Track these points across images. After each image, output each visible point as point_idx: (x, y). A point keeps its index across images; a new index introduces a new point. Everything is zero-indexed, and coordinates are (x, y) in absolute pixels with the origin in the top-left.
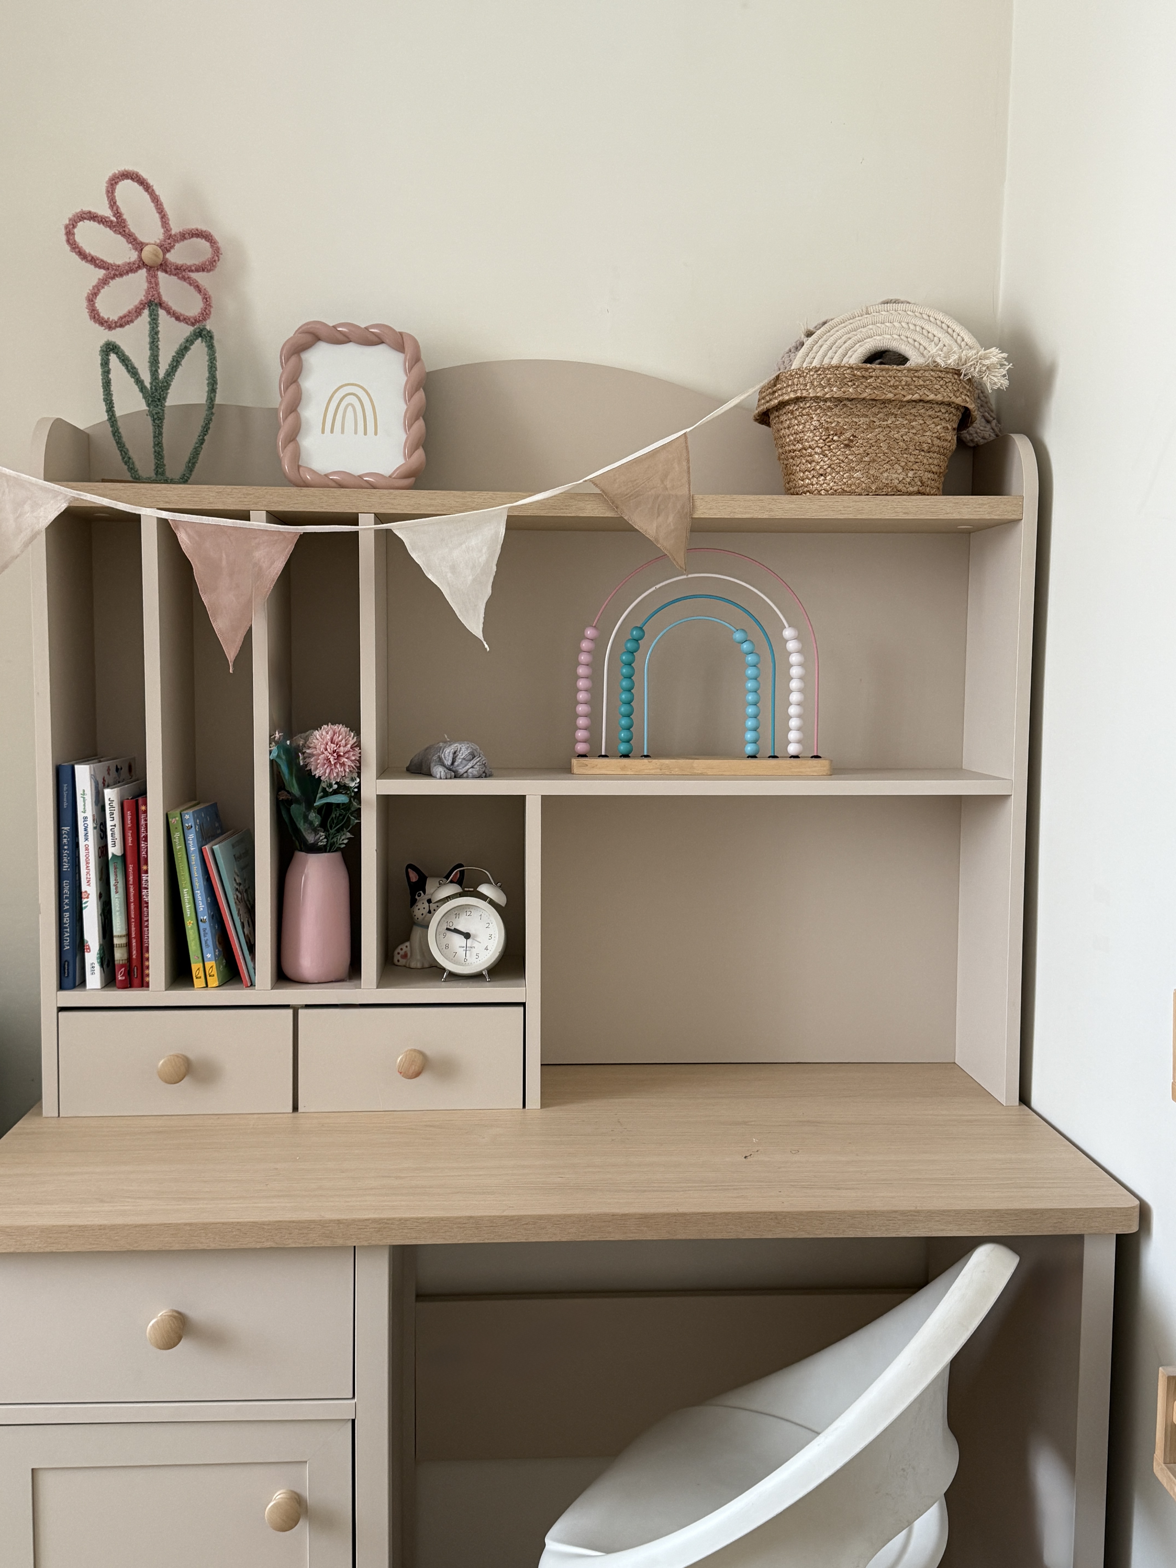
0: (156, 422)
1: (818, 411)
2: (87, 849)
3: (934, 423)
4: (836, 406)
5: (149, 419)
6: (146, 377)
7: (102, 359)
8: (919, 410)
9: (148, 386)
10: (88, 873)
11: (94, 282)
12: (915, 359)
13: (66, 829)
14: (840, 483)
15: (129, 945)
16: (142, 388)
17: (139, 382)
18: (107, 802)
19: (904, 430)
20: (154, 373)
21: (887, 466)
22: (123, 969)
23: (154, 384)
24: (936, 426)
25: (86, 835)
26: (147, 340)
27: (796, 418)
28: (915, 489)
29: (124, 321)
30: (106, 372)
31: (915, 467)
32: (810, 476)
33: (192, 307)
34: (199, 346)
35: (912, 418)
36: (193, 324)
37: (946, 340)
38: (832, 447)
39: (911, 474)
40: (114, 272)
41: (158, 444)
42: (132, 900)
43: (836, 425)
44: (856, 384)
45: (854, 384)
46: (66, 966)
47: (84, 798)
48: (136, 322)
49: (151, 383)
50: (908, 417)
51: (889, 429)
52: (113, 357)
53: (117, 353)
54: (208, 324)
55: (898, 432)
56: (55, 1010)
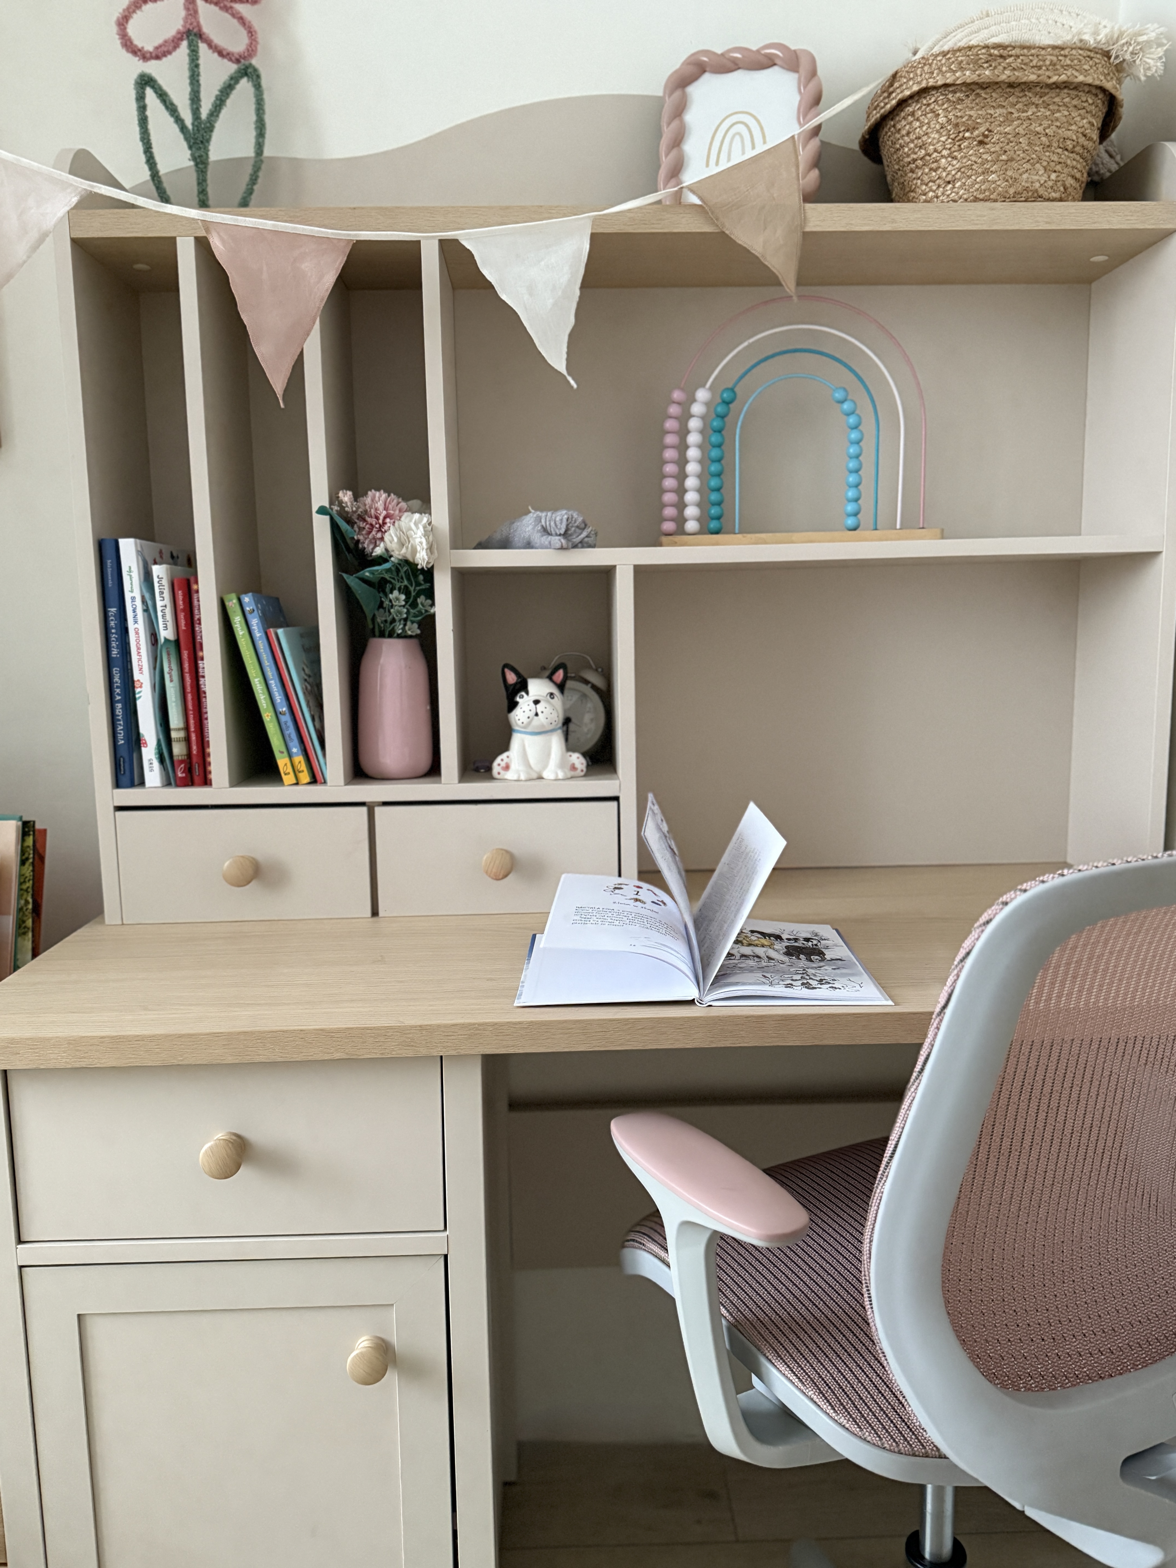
0: (200, 166)
1: (945, 106)
2: (137, 633)
3: (1080, 115)
4: (968, 96)
6: (188, 121)
7: (137, 93)
8: (1063, 99)
9: (190, 127)
10: (140, 660)
11: (125, 5)
13: (113, 610)
14: (971, 190)
15: (188, 739)
16: (183, 128)
17: (179, 120)
18: (156, 580)
19: (1047, 122)
20: (196, 112)
21: (1027, 166)
22: (182, 766)
23: (196, 123)
24: (1083, 119)
25: (135, 616)
26: (187, 74)
27: (918, 120)
28: (1055, 194)
29: (159, 54)
30: (142, 109)
31: (1058, 168)
32: (934, 188)
33: (238, 44)
34: (244, 85)
35: (1056, 108)
36: (238, 61)
38: (962, 146)
39: (1053, 176)
42: (189, 689)
43: (967, 120)
44: (993, 65)
45: (991, 66)
46: (122, 763)
47: (131, 576)
48: (174, 54)
49: (193, 124)
50: (1051, 107)
51: (1028, 121)
52: (149, 92)
53: (153, 87)
54: (254, 62)
55: (1041, 125)
56: (112, 809)
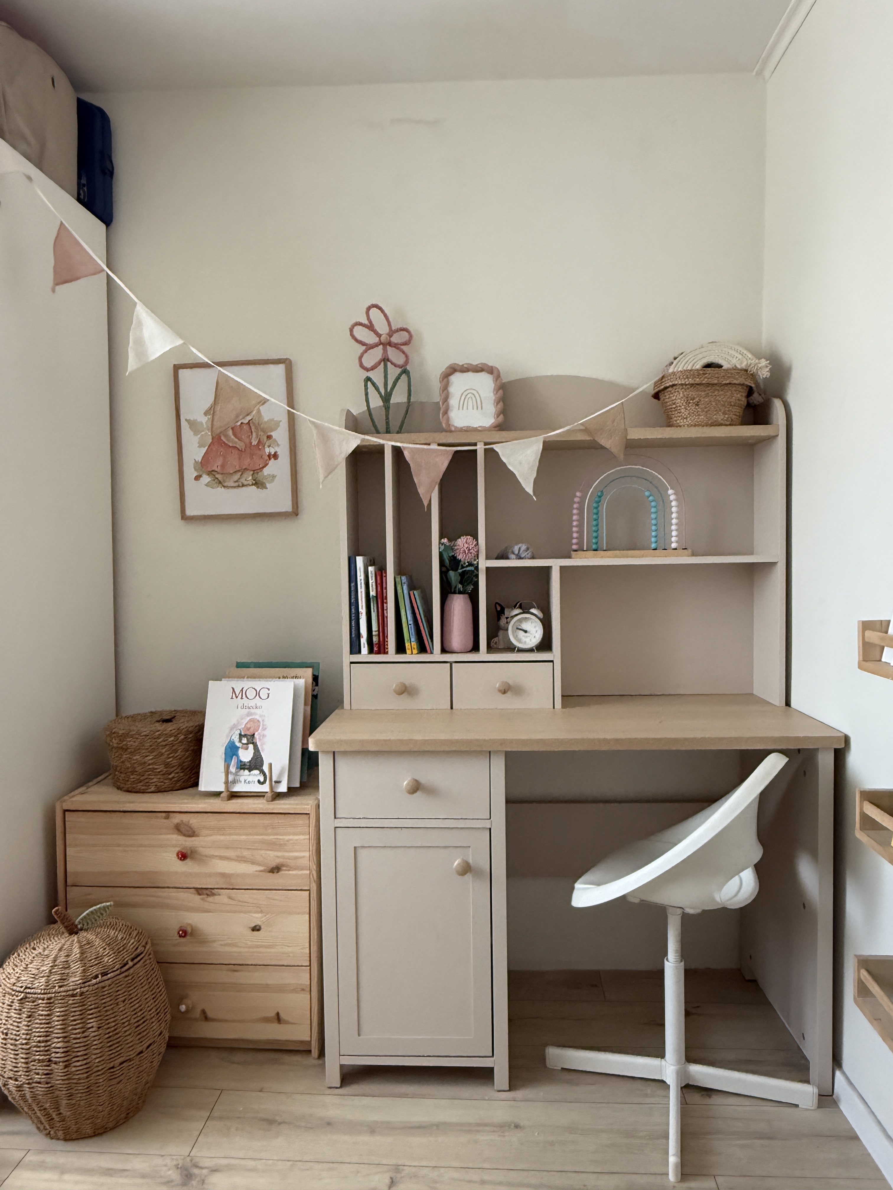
0: (387, 410)
1: (683, 390)
2: (361, 593)
4: (691, 387)
5: (384, 409)
6: (383, 391)
7: (365, 384)
8: (729, 388)
9: (383, 394)
10: (362, 604)
11: (362, 351)
12: (726, 366)
13: (353, 584)
14: (694, 422)
15: (379, 635)
16: (381, 395)
17: (380, 393)
18: (370, 572)
19: (723, 397)
20: (386, 388)
21: (715, 413)
22: (377, 646)
23: (386, 393)
24: (737, 394)
26: (383, 375)
27: (672, 394)
28: (728, 423)
29: (373, 368)
30: (366, 389)
31: (728, 413)
32: (680, 419)
33: (401, 360)
34: (404, 377)
35: (726, 391)
36: (401, 368)
37: (740, 357)
38: (689, 406)
39: (726, 416)
40: (370, 347)
41: (387, 418)
42: (380, 615)
43: (691, 396)
45: (699, 377)
46: (353, 644)
47: (360, 571)
48: (378, 368)
50: (724, 391)
51: (716, 397)
52: (369, 383)
53: (370, 381)
54: (408, 368)
55: (720, 397)
56: (349, 663)
